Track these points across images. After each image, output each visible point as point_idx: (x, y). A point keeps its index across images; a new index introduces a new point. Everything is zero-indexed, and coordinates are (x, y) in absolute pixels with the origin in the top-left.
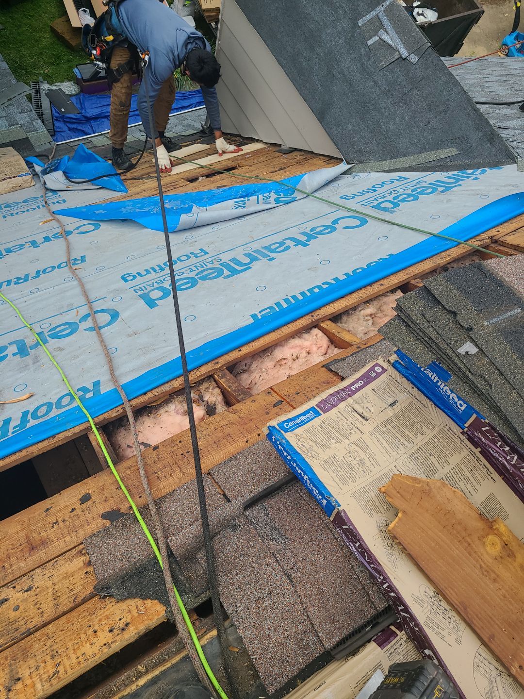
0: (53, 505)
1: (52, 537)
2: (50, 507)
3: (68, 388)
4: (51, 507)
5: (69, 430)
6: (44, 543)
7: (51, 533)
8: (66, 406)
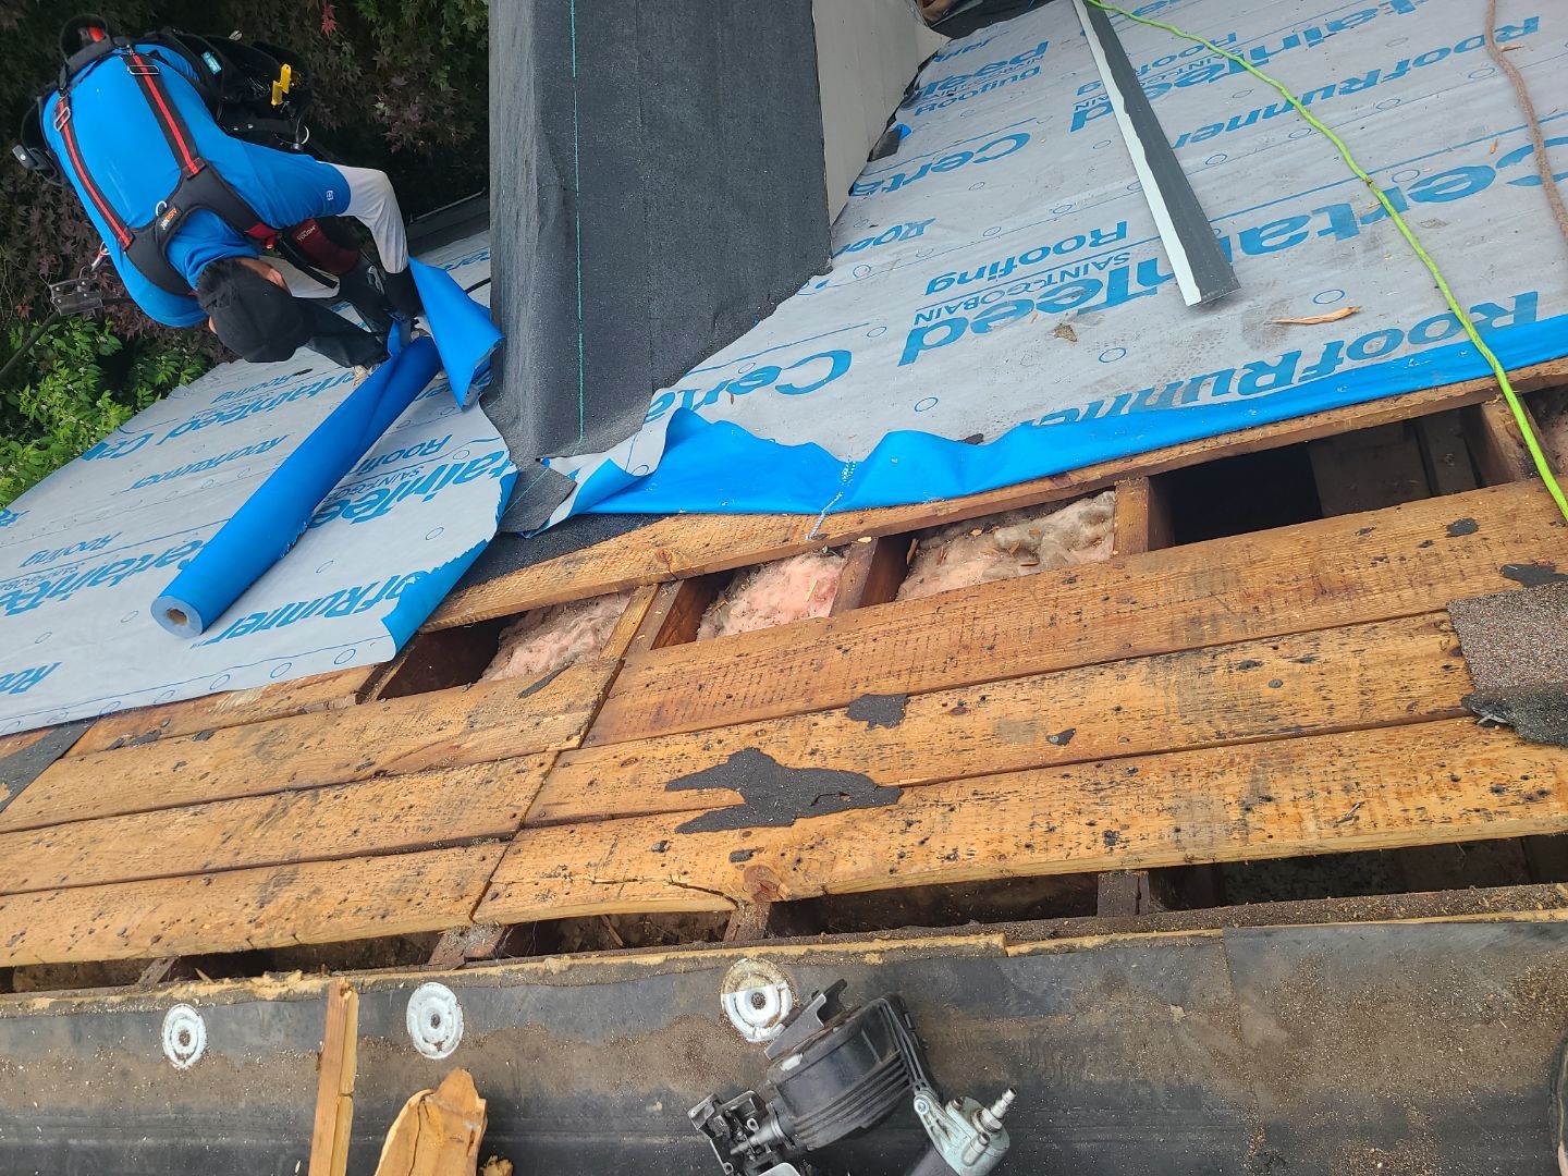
0: (1379, 526)
1: (1370, 582)
2: (1371, 527)
3: (1447, 303)
4: (1373, 529)
5: (1437, 387)
6: (1349, 589)
7: (1369, 575)
8: (1436, 339)
